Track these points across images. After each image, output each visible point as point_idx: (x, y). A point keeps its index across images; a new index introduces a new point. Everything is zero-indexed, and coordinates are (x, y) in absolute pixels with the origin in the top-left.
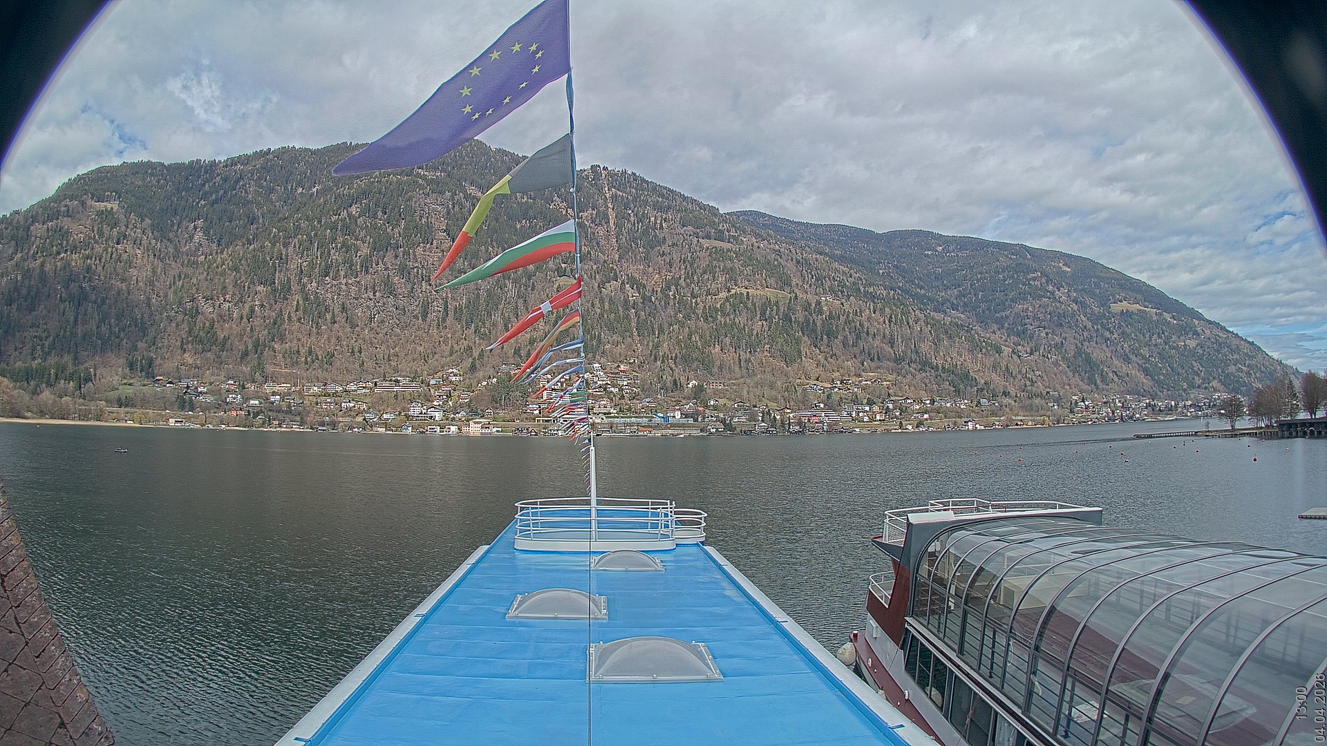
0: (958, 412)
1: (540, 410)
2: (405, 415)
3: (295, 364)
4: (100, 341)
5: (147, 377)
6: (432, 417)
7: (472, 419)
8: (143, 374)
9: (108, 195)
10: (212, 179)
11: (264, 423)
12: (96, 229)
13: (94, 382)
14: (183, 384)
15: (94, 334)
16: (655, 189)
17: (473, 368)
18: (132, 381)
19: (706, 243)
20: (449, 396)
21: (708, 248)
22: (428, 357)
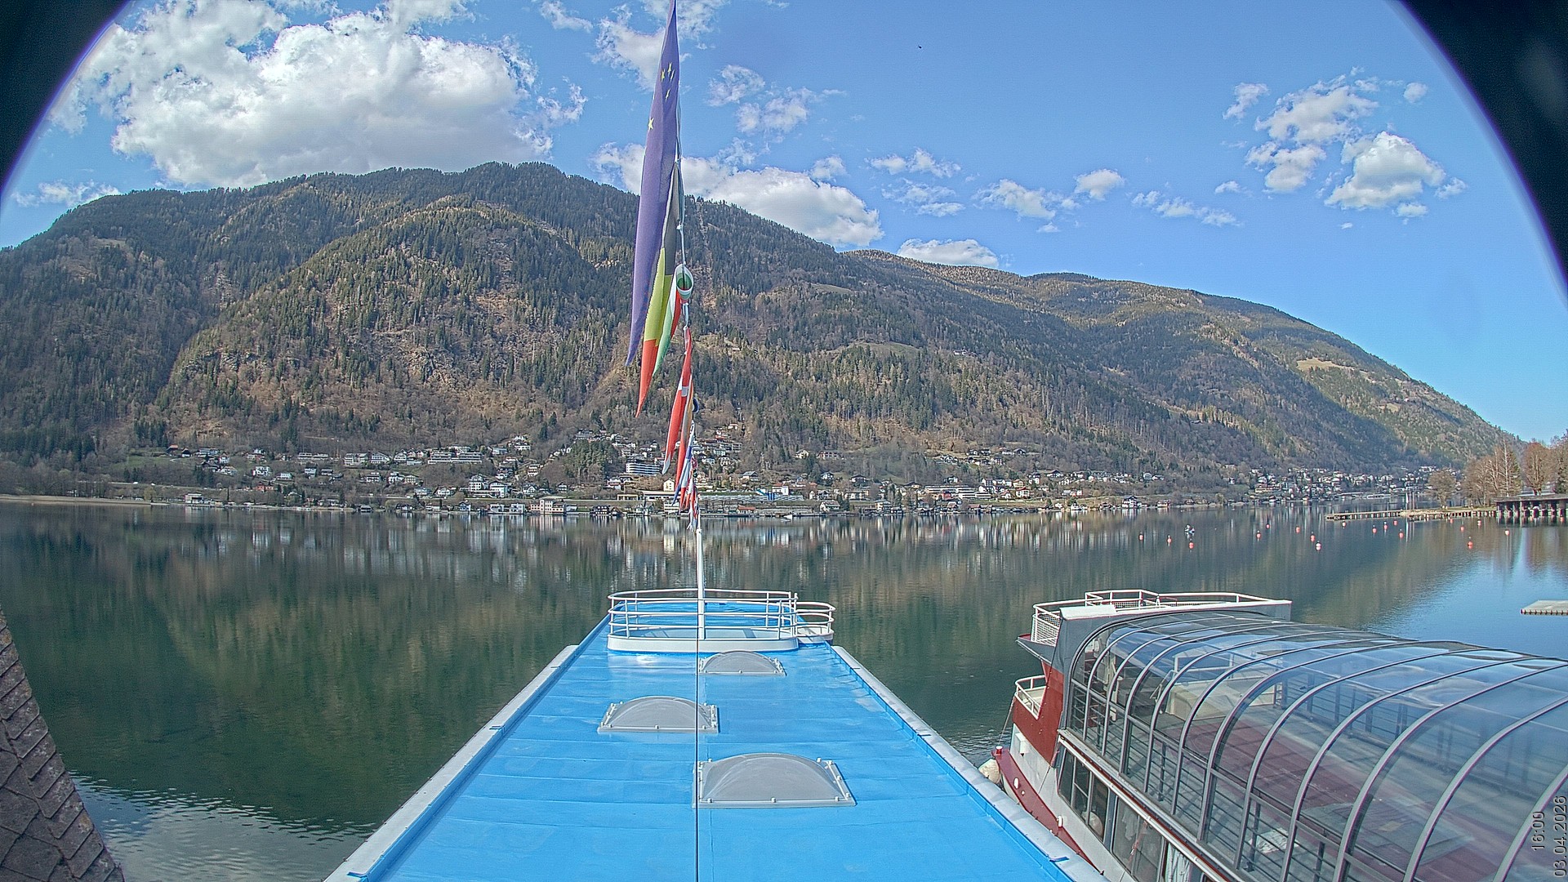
0: (1117, 488)
1: (622, 486)
2: (464, 491)
3: (334, 431)
4: (104, 403)
5: (159, 446)
6: (494, 493)
7: (543, 496)
8: (155, 442)
9: (114, 230)
10: (236, 211)
11: (296, 502)
12: (99, 269)
13: (96, 451)
14: (202, 454)
15: (97, 396)
16: (758, 223)
17: (544, 435)
18: (141, 451)
19: (819, 288)
20: (515, 469)
21: (821, 294)
22: (490, 423)
